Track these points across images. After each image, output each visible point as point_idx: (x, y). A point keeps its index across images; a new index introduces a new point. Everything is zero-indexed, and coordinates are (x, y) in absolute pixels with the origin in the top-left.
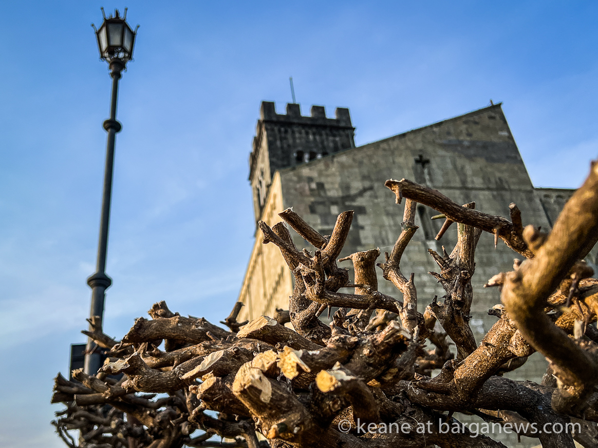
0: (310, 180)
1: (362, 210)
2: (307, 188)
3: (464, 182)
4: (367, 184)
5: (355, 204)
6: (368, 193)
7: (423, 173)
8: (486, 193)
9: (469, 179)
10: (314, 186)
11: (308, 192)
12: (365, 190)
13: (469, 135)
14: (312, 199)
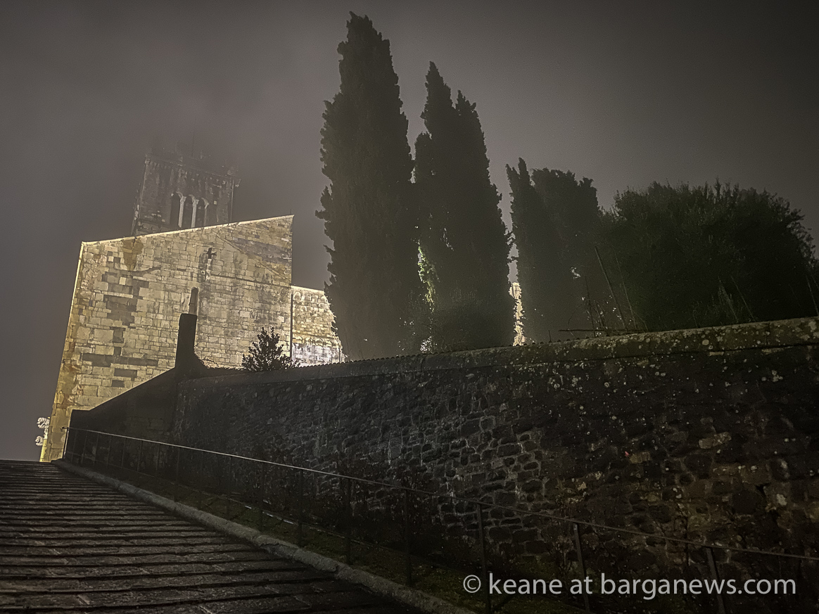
0: (110, 253)
1: (145, 284)
2: (105, 260)
3: (237, 274)
4: (157, 263)
5: (141, 278)
6: (156, 271)
7: (206, 262)
8: (252, 284)
9: (242, 272)
10: (111, 259)
11: (105, 264)
12: (154, 268)
13: (257, 237)
14: (107, 270)
